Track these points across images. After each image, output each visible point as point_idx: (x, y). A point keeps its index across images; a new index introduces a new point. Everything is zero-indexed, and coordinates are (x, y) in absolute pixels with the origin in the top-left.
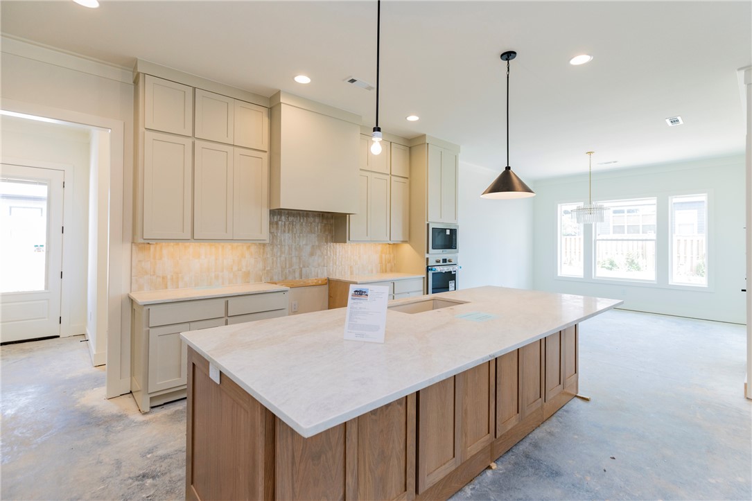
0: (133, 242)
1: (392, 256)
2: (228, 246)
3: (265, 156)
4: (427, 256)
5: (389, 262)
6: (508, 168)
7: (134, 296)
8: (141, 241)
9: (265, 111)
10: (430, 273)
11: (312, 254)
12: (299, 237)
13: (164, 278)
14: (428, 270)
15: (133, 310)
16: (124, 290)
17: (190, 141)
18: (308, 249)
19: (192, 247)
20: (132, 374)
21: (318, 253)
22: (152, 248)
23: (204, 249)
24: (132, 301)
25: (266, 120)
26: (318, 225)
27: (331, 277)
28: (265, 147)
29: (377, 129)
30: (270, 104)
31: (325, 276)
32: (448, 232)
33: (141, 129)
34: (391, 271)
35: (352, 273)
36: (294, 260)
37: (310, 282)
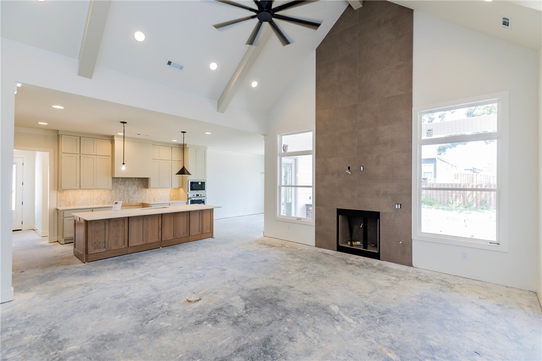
0: (58, 190)
1: (176, 193)
2: (96, 191)
3: (110, 158)
4: (188, 193)
5: (175, 196)
6: (184, 167)
7: (58, 208)
8: (61, 190)
9: (109, 141)
10: (189, 200)
11: (134, 193)
12: (128, 186)
13: (69, 202)
14: (188, 199)
15: (58, 213)
16: (55, 206)
17: (79, 155)
18: (132, 191)
19: (80, 192)
20: (58, 235)
21: (137, 193)
22: (65, 192)
23: (85, 192)
24: (57, 210)
25: (110, 145)
26: (137, 183)
27: (144, 202)
28: (110, 154)
29: (124, 164)
30: (112, 139)
31: (141, 202)
32: (200, 183)
33: (60, 153)
34: (176, 200)
35: (154, 201)
36: (126, 195)
37: (133, 204)
